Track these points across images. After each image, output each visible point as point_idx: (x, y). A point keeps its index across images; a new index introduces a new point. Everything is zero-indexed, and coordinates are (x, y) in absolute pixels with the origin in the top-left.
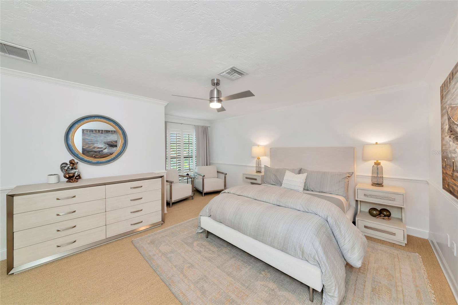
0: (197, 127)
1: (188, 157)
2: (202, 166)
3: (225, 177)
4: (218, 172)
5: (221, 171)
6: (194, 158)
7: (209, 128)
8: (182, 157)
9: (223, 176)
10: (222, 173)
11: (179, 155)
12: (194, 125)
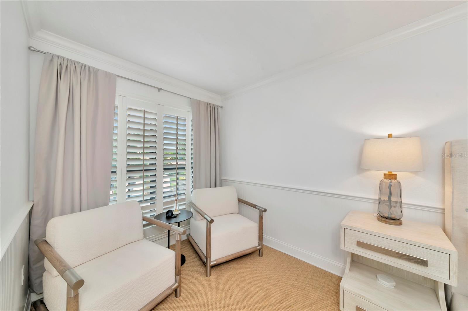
0: (196, 104)
1: (175, 169)
2: (206, 187)
3: (261, 218)
4: (240, 200)
5: (246, 200)
6: (189, 170)
7: (220, 109)
8: (160, 168)
9: (256, 213)
10: (254, 206)
11: (153, 164)
12: (191, 98)
